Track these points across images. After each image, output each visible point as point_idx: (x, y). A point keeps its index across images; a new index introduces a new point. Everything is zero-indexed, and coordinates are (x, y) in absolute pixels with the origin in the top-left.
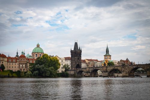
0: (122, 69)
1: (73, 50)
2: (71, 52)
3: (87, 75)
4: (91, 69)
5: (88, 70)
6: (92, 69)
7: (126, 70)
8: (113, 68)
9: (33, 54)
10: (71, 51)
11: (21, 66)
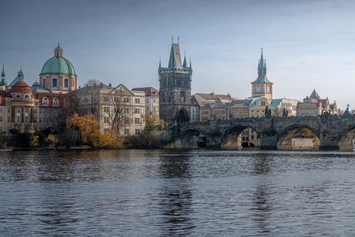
0: (320, 127)
1: (167, 66)
2: (160, 74)
3: (214, 143)
4: (226, 125)
5: (214, 128)
6: (229, 125)
7: (333, 131)
8: (293, 123)
9: (44, 77)
10: (160, 69)
11: (18, 115)
